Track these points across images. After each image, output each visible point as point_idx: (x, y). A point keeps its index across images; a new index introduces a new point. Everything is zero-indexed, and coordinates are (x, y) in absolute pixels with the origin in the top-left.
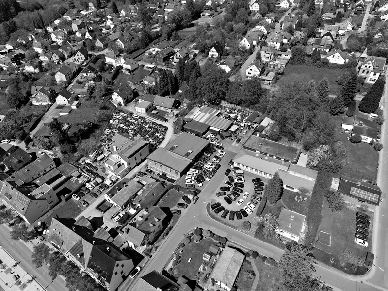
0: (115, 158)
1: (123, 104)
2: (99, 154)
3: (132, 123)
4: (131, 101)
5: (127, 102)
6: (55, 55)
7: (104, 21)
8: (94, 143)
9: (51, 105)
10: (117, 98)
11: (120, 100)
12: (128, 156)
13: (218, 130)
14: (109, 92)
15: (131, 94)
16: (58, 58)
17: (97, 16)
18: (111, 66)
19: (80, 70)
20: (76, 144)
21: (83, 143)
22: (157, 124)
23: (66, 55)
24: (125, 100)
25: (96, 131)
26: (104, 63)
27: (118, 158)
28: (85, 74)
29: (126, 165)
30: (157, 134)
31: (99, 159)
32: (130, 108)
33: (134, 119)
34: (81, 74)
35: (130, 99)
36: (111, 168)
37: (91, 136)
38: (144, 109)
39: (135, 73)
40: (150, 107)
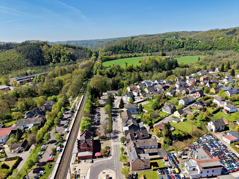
0: (193, 162)
1: (214, 131)
2: (184, 155)
3: (216, 146)
4: (221, 131)
5: (218, 131)
6: (184, 90)
7: (222, 79)
8: (184, 146)
9: (170, 115)
10: (211, 126)
11: (213, 127)
12: (203, 166)
14: (207, 120)
15: (223, 127)
16: (185, 92)
17: (219, 75)
18: (215, 105)
19: (194, 101)
20: (173, 141)
21: (177, 143)
22: (236, 157)
23: (190, 92)
24: (217, 129)
25: (188, 139)
26: (211, 102)
27: (195, 164)
28: (196, 105)
29: (199, 172)
30: (233, 164)
31: (183, 157)
32: (219, 135)
33: (219, 144)
34: (194, 104)
35: (221, 130)
36: (188, 167)
37: (184, 141)
38: (230, 141)
39: (232, 114)
40: (235, 141)
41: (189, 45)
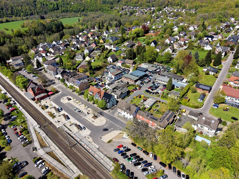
0: (110, 75)
1: (112, 62)
3: (115, 68)
4: (115, 62)
7: (102, 34)
8: (101, 72)
9: (83, 61)
11: (111, 60)
12: (115, 75)
13: (151, 71)
14: (106, 57)
15: (115, 59)
18: (107, 49)
19: (94, 50)
20: (95, 72)
21: (97, 72)
22: (126, 69)
23: (87, 45)
29: (114, 79)
30: (126, 72)
31: (103, 77)
38: (121, 64)
39: (117, 52)
40: (123, 63)
41: (64, 7)
